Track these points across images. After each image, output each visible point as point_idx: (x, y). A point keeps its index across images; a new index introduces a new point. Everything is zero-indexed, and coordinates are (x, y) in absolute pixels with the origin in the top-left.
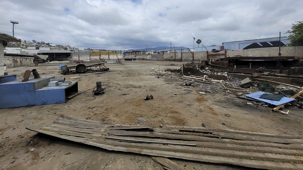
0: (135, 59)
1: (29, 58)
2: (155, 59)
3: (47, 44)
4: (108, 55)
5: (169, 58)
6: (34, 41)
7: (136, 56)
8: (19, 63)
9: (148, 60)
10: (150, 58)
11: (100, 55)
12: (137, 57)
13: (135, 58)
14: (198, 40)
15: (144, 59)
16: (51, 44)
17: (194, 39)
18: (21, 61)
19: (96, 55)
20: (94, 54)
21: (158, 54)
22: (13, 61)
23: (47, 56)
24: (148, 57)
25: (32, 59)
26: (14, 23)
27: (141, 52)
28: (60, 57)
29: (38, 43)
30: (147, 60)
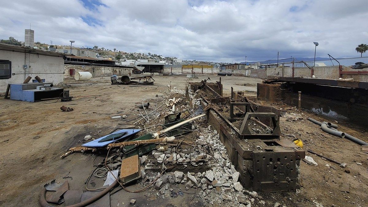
0: (230, 75)
1: (129, 69)
2: (255, 75)
3: (158, 56)
4: (201, 69)
5: (273, 75)
6: (149, 54)
7: (233, 71)
8: (118, 73)
9: (247, 77)
10: (249, 75)
11: (193, 68)
12: (235, 72)
13: (233, 73)
14: (359, 46)
15: (241, 75)
16: (161, 57)
17: (317, 45)
18: (120, 72)
19: (189, 68)
20: (187, 67)
21: (260, 68)
22: (112, 71)
23: (144, 68)
24: (247, 73)
25: (131, 70)
26: (72, 42)
27: (240, 66)
28: (155, 69)
29: (152, 56)
30: (245, 76)
